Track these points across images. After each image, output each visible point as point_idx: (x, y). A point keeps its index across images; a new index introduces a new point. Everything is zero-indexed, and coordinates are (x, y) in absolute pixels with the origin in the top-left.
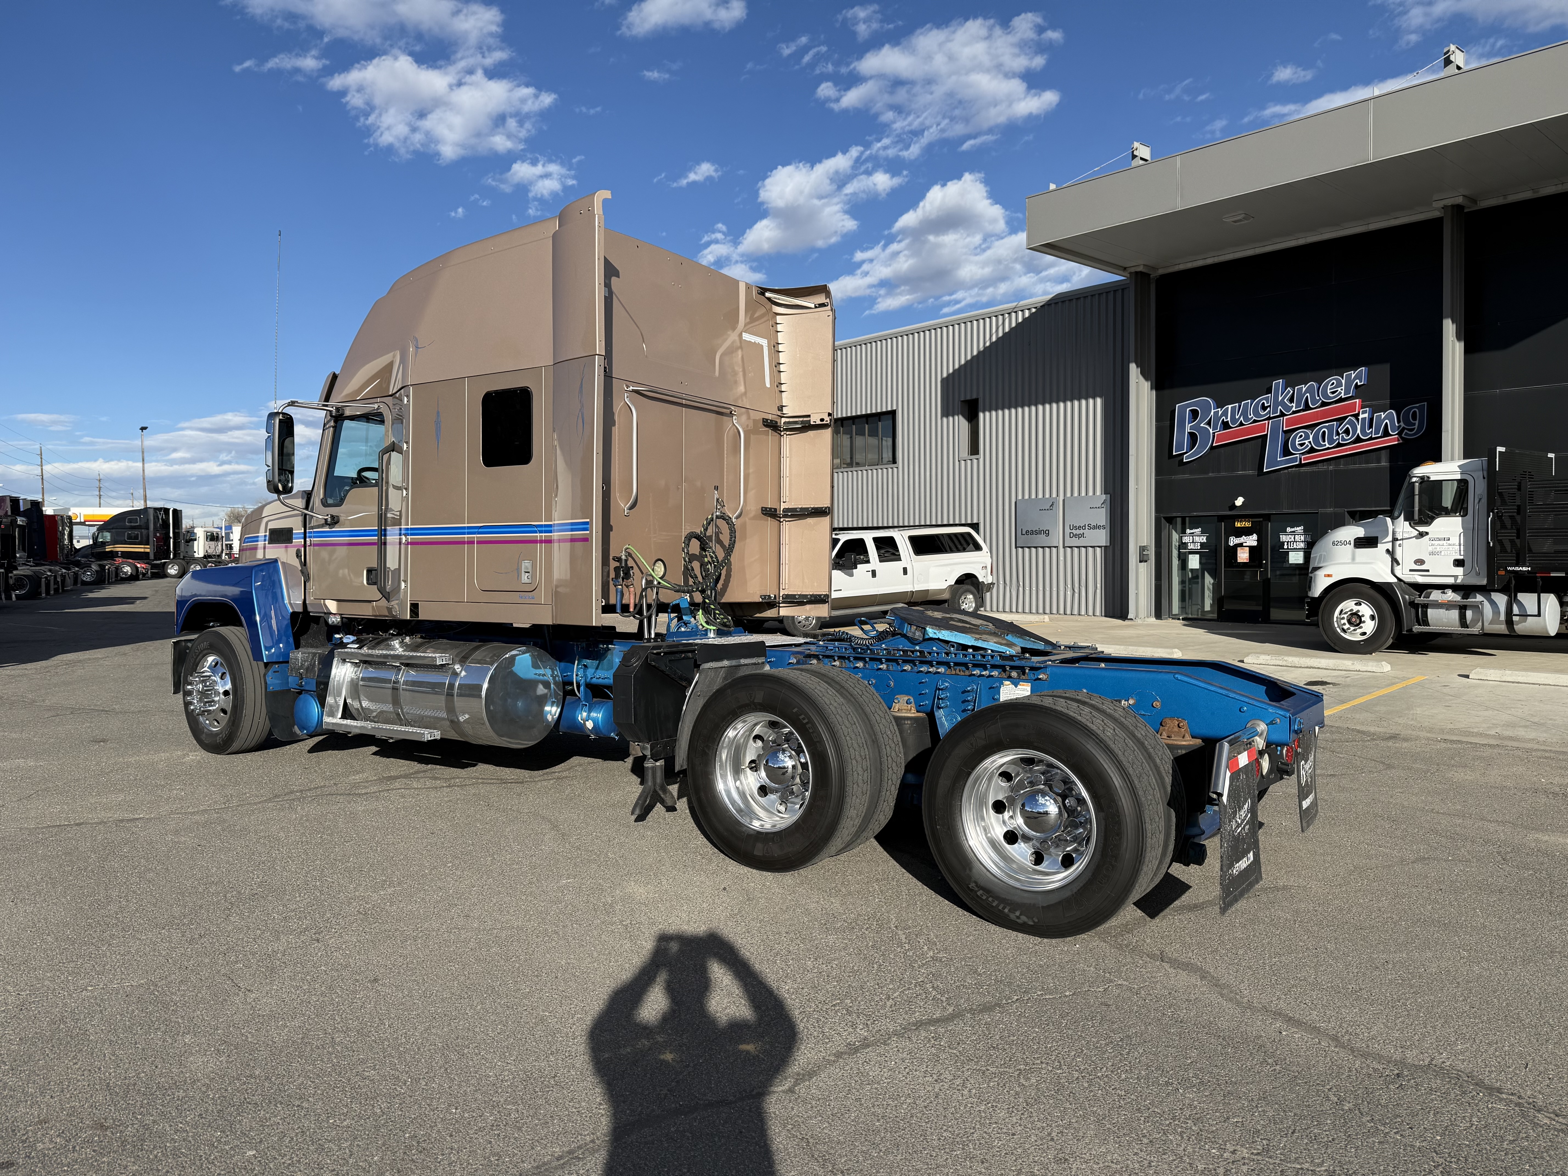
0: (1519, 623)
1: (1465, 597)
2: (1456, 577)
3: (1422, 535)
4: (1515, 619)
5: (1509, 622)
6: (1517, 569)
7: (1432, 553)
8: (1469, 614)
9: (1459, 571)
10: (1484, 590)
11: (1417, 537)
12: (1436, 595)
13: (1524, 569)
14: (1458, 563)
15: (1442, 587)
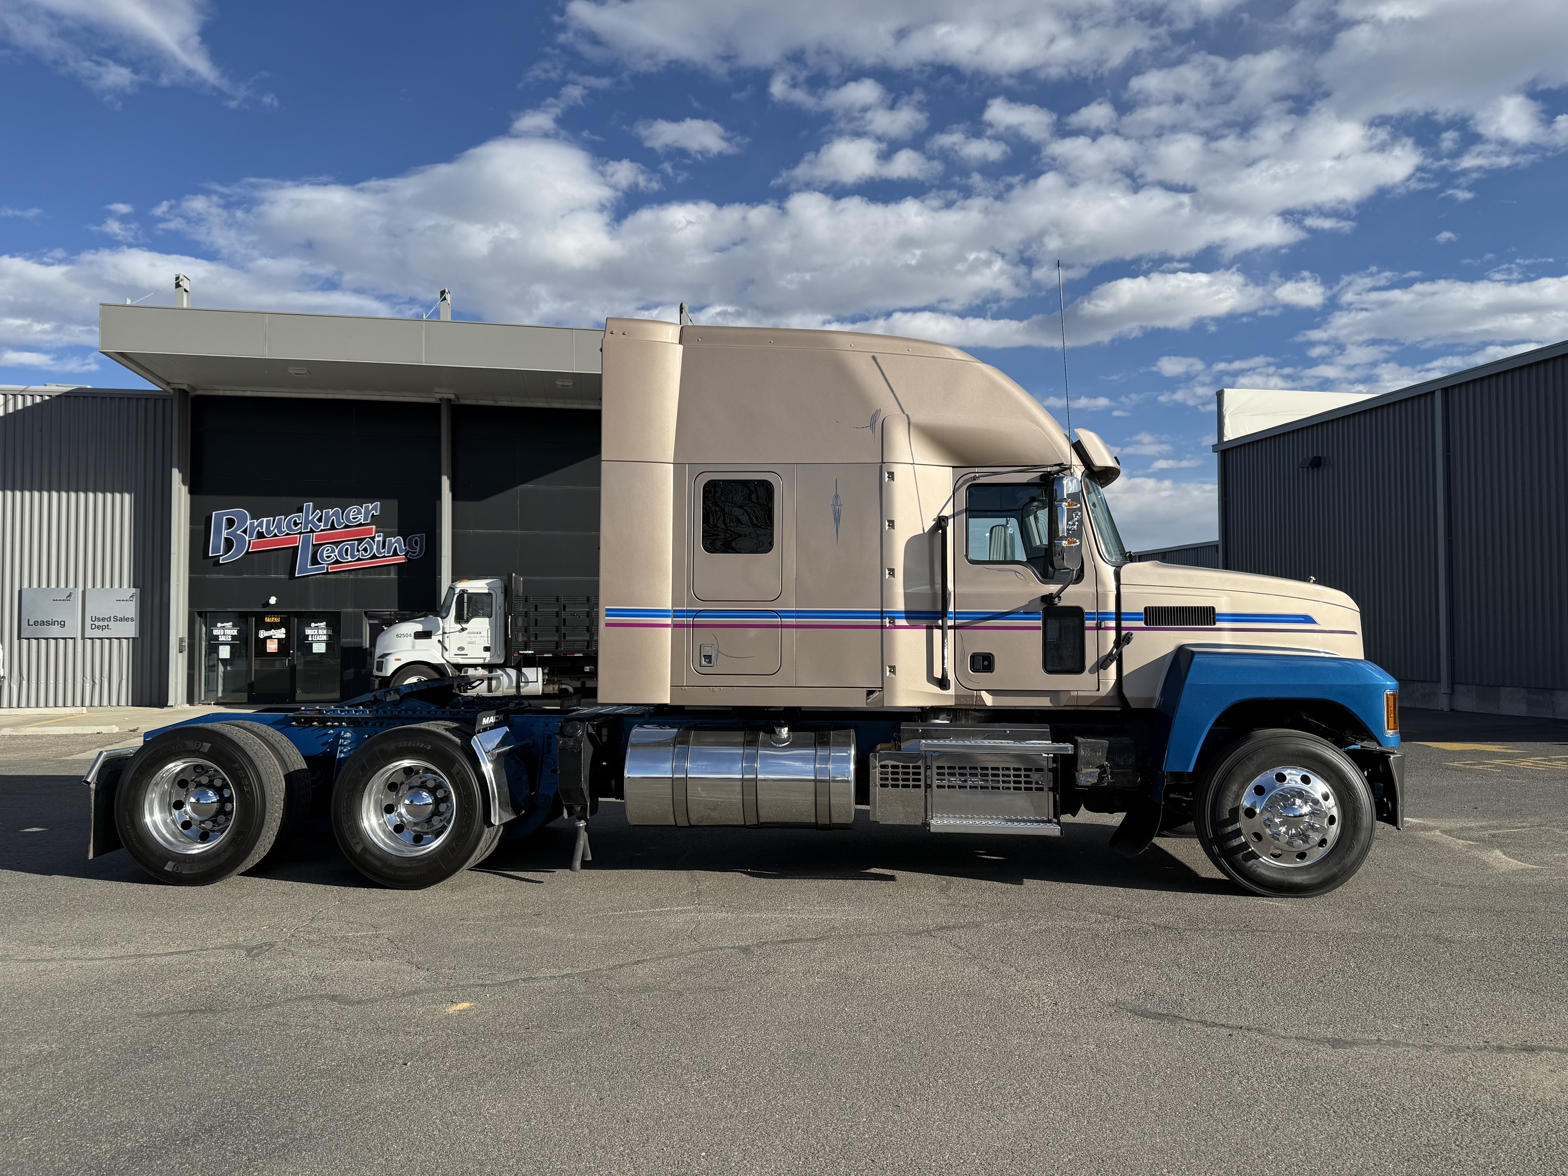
0: (524, 687)
1: (490, 672)
2: (485, 659)
3: (463, 630)
4: (522, 684)
5: (518, 687)
6: (525, 652)
7: (470, 643)
8: (494, 683)
9: (487, 655)
10: (502, 666)
11: (459, 632)
12: (471, 672)
13: (530, 652)
14: (487, 649)
15: (475, 666)
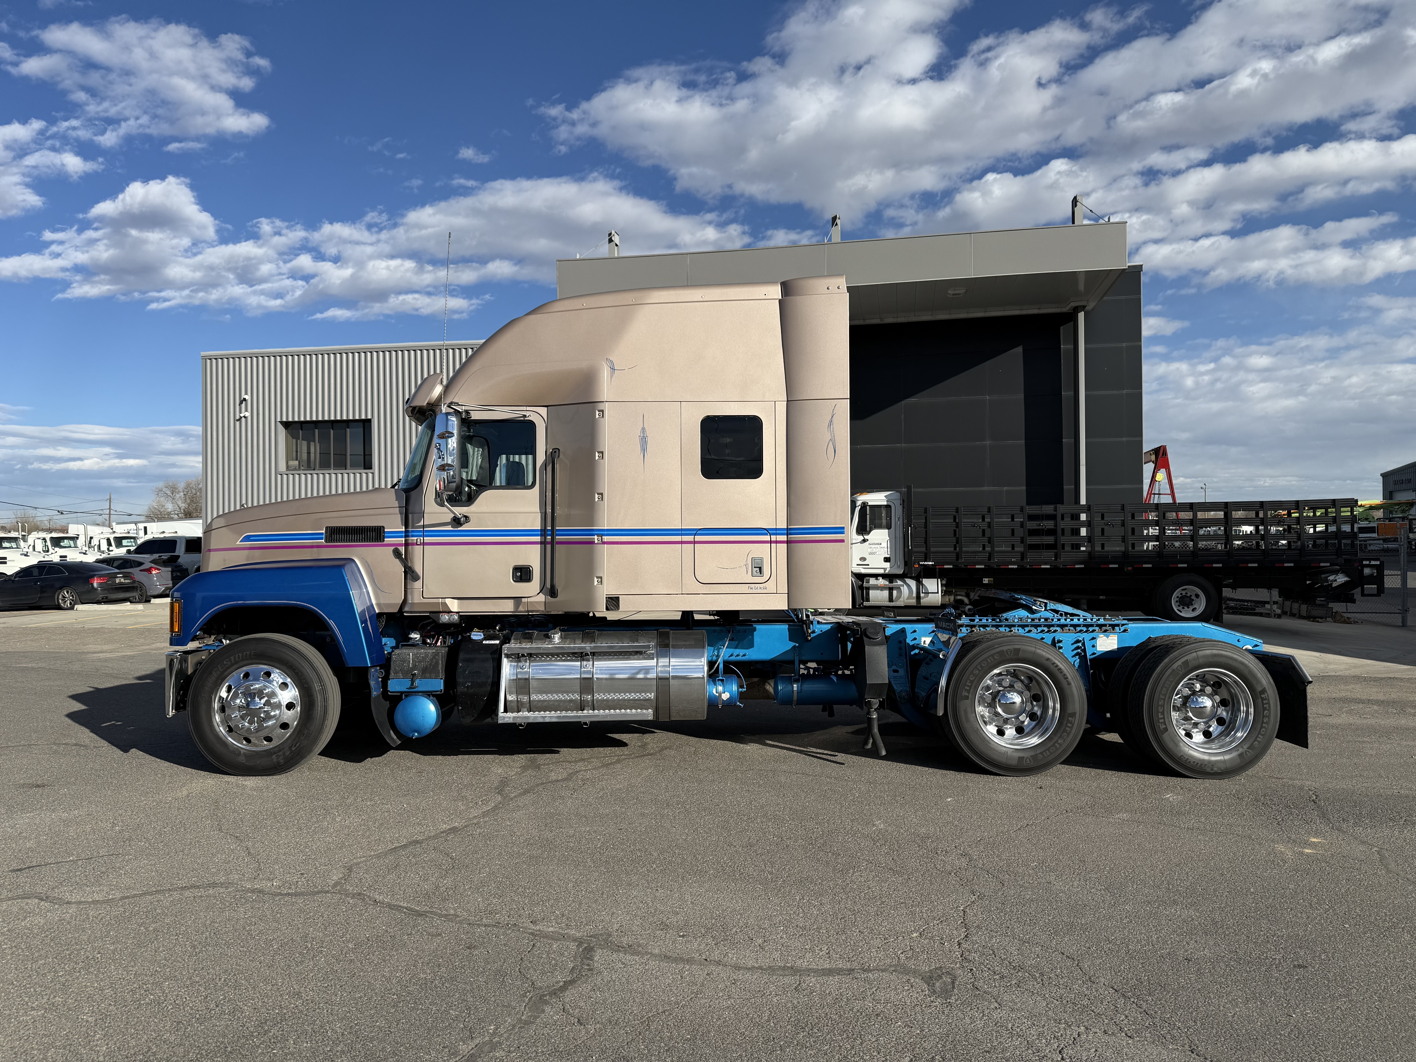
0: (924, 597)
1: (891, 582)
2: (885, 569)
3: (864, 541)
4: (922, 595)
5: (918, 597)
6: (926, 563)
7: (870, 554)
8: (895, 592)
9: (887, 565)
10: (902, 577)
11: (861, 543)
12: (872, 581)
13: (930, 563)
14: (886, 560)
15: (876, 576)
